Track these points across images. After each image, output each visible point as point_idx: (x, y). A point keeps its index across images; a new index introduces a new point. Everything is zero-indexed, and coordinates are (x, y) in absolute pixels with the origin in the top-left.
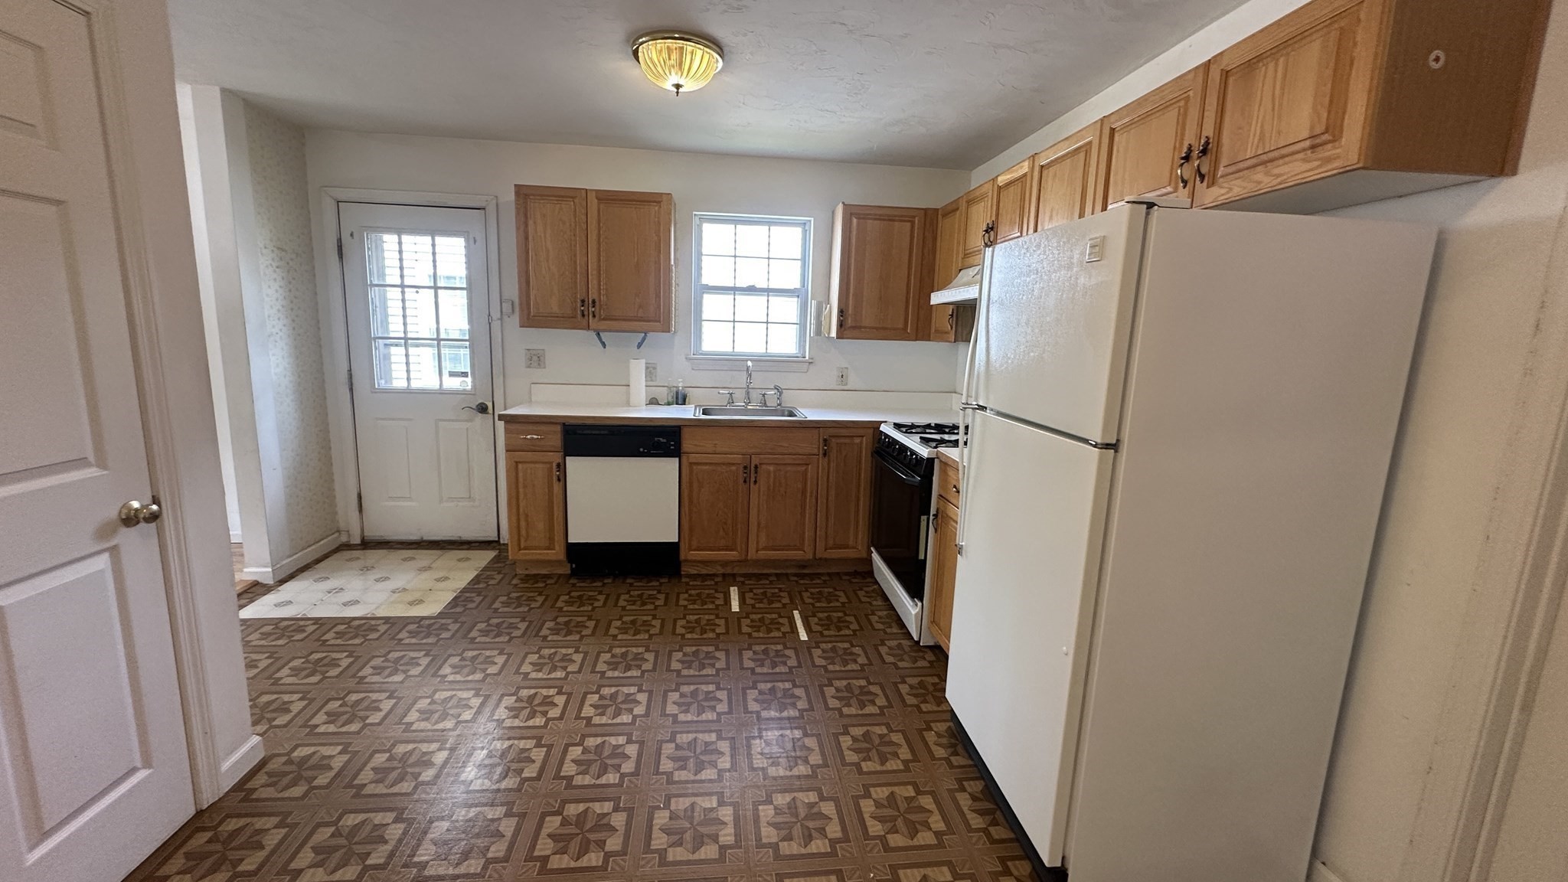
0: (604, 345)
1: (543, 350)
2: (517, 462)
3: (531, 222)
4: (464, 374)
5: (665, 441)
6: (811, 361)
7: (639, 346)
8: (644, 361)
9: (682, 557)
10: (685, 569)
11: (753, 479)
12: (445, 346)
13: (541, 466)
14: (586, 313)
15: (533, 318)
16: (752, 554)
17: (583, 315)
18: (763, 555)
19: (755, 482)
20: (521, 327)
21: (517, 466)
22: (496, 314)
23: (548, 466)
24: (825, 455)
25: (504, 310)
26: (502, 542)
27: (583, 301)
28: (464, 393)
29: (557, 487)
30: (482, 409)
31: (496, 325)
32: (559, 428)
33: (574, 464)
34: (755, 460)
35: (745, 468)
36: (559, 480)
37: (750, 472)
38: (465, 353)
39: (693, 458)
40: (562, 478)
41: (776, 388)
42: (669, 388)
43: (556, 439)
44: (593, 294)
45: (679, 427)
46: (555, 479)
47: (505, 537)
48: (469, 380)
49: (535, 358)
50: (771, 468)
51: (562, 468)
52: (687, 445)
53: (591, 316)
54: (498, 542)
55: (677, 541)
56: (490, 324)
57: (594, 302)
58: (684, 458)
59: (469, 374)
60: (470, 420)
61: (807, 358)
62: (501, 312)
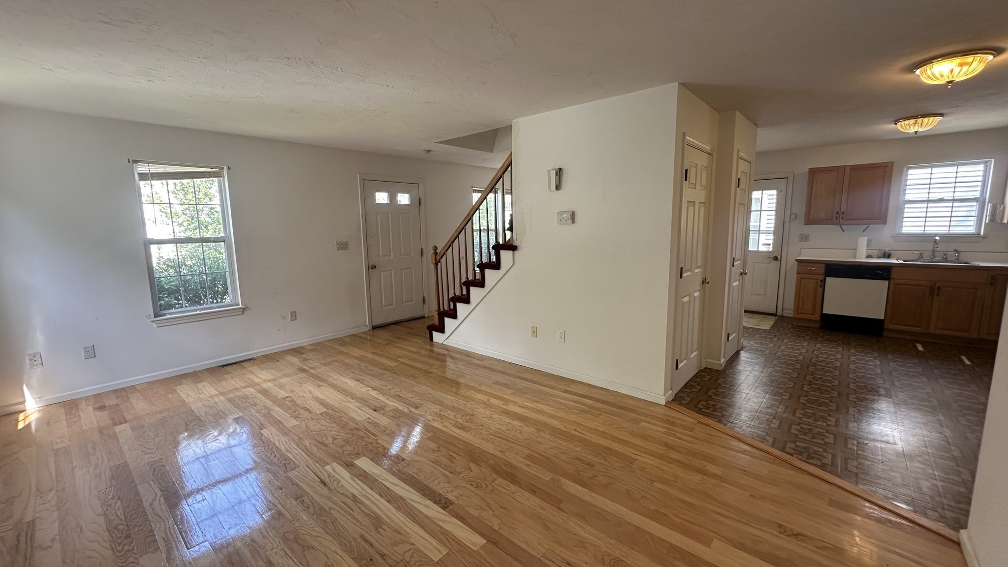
0: (843, 231)
1: (808, 234)
2: (802, 278)
3: (815, 183)
4: (769, 245)
5: (881, 272)
6: (985, 236)
7: (864, 231)
8: (866, 238)
9: (886, 326)
10: (885, 333)
11: (936, 294)
12: (762, 233)
13: (812, 280)
14: (838, 218)
15: (810, 220)
16: (932, 330)
17: (837, 219)
18: (940, 332)
19: (938, 295)
20: (804, 224)
21: (801, 280)
22: (787, 219)
23: (816, 281)
24: (992, 284)
25: (792, 218)
26: (778, 314)
27: (837, 213)
28: (768, 252)
29: (820, 290)
30: (776, 258)
31: (787, 224)
32: (824, 265)
33: (829, 280)
34: (938, 285)
35: (931, 288)
36: (821, 287)
37: (934, 290)
38: (771, 237)
39: (897, 281)
40: (823, 287)
41: (956, 251)
42: (880, 250)
43: (822, 270)
44: (843, 209)
45: (891, 266)
46: (819, 285)
47: (779, 313)
48: (771, 246)
49: (804, 238)
50: (950, 289)
51: (824, 282)
52: (893, 275)
53: (841, 218)
54: (776, 314)
55: (883, 319)
56: (784, 223)
57: (843, 213)
58: (892, 281)
59: (771, 245)
60: (770, 263)
61: (982, 233)
62: (790, 219)
